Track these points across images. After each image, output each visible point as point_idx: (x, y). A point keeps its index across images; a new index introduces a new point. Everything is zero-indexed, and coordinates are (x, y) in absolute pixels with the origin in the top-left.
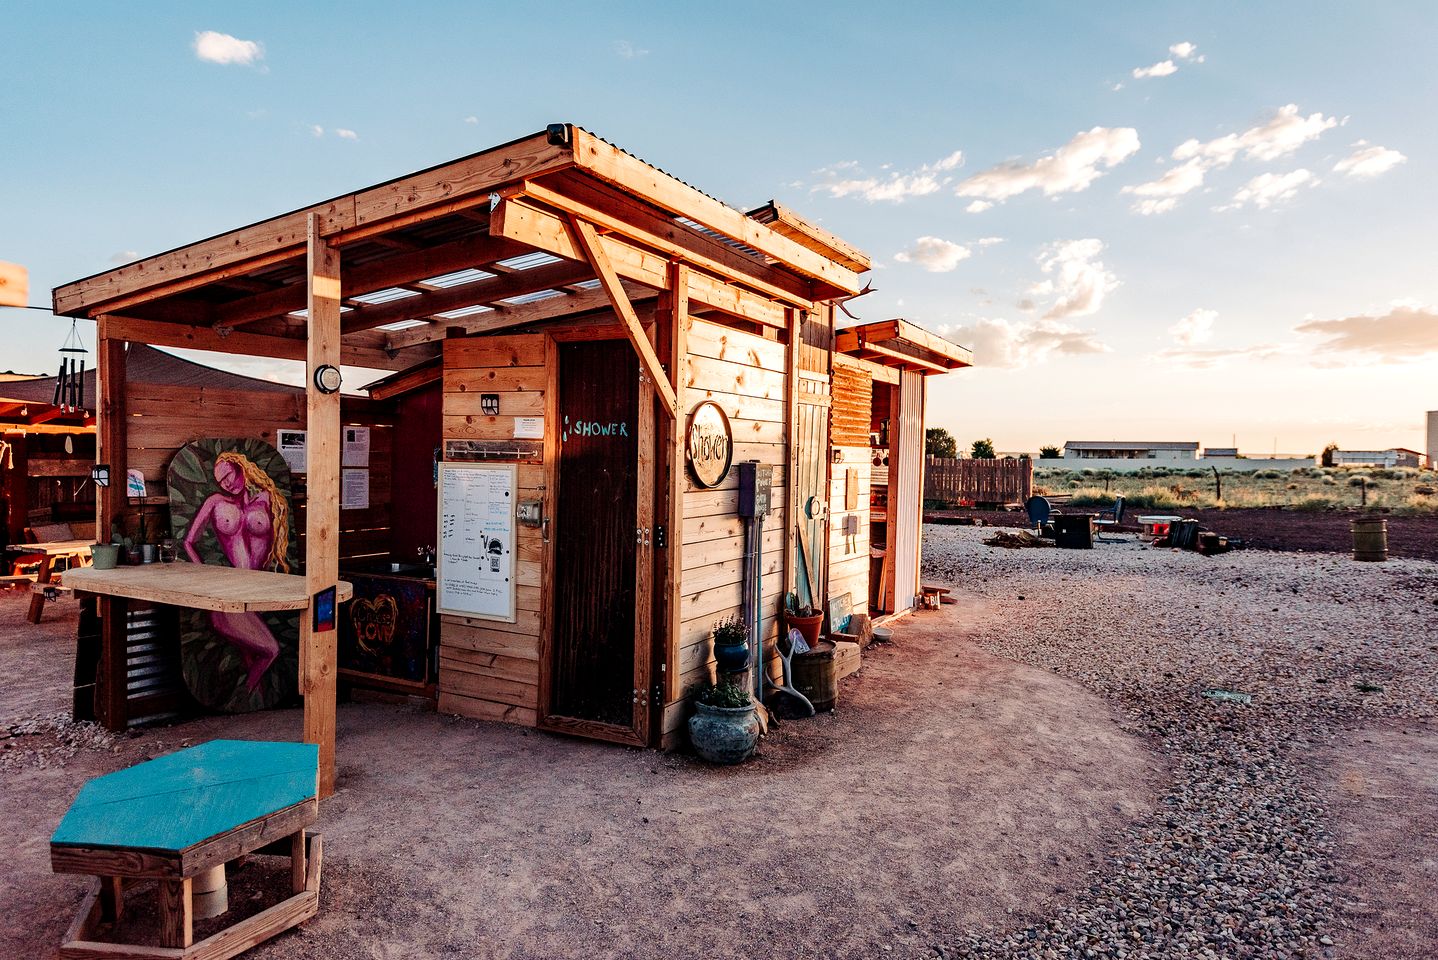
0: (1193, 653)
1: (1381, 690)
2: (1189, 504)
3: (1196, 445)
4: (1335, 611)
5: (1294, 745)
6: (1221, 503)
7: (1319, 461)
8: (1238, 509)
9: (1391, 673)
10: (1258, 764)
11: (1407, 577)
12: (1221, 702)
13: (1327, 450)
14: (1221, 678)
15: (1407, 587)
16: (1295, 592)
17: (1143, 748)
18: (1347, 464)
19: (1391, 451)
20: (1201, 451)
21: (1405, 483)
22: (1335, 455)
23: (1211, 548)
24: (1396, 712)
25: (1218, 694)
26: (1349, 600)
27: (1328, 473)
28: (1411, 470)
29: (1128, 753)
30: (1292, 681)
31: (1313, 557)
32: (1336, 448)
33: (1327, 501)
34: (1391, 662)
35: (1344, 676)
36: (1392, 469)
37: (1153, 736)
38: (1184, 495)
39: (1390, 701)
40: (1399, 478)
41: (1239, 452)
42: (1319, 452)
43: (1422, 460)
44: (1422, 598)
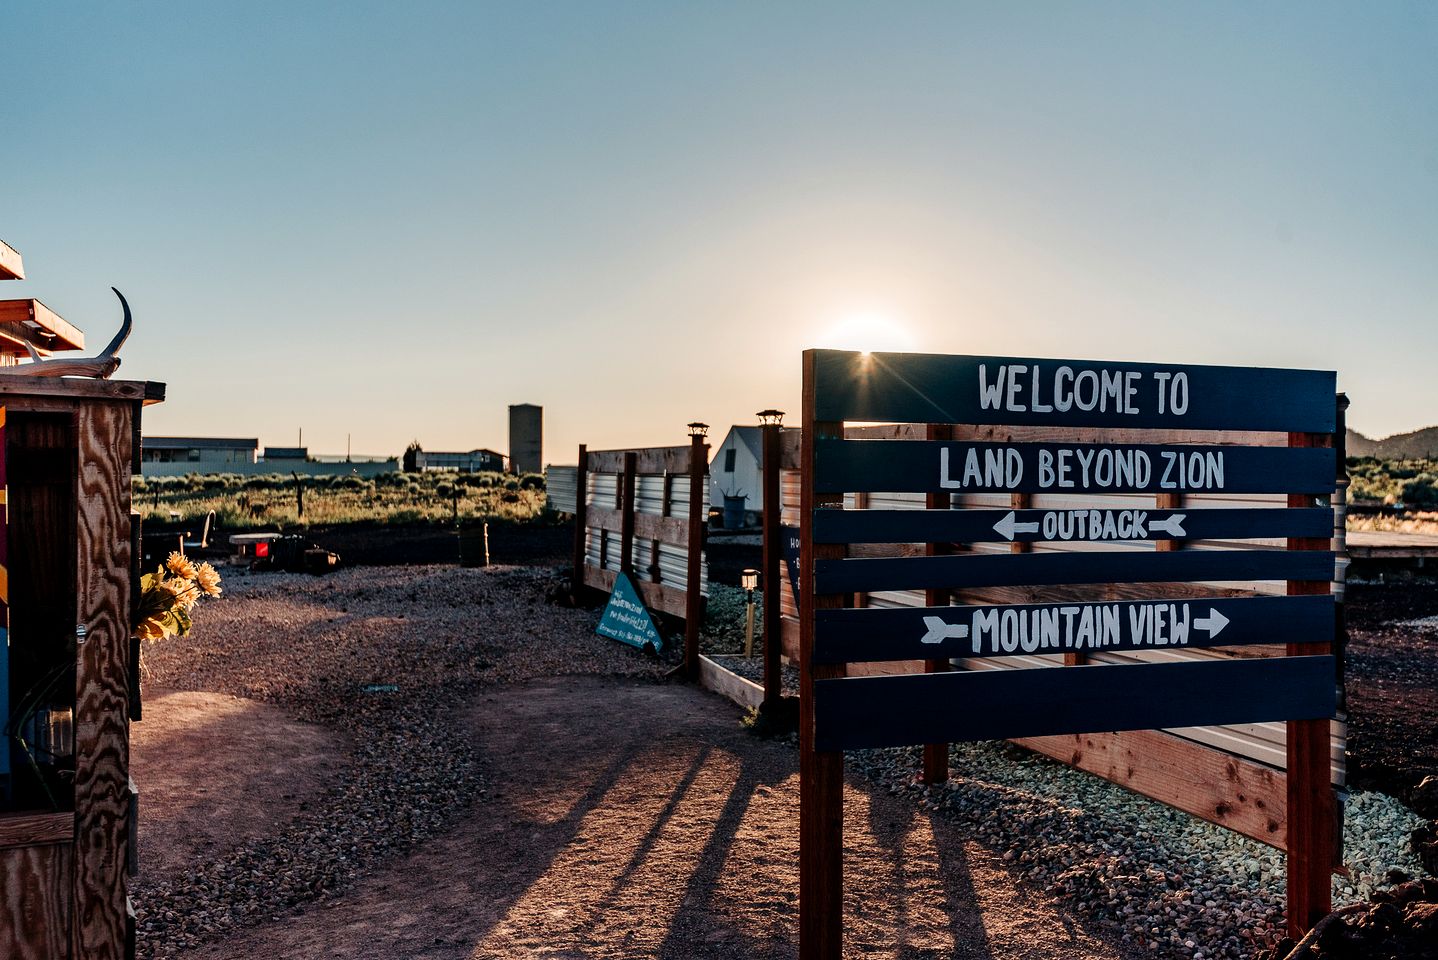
0: (341, 659)
1: (495, 666)
2: (265, 523)
3: (254, 443)
4: (450, 614)
5: (438, 710)
6: (303, 520)
7: (401, 464)
8: (324, 525)
9: (500, 653)
10: (417, 725)
11: (506, 578)
12: (374, 693)
13: (409, 450)
14: (369, 676)
15: (506, 587)
16: (414, 600)
17: (324, 731)
18: (433, 468)
19: (476, 452)
20: (260, 451)
21: (491, 490)
22: (419, 458)
23: (319, 568)
24: (506, 679)
25: (371, 689)
26: (461, 603)
27: (413, 479)
28: (495, 475)
29: (311, 734)
30: (428, 669)
31: (423, 568)
32: (418, 448)
33: (419, 513)
34: (500, 645)
35: (467, 661)
36: (477, 474)
37: (327, 720)
38: (258, 510)
39: (502, 673)
40: (485, 484)
41: (311, 453)
42: (400, 453)
43: (506, 462)
44: (518, 595)
